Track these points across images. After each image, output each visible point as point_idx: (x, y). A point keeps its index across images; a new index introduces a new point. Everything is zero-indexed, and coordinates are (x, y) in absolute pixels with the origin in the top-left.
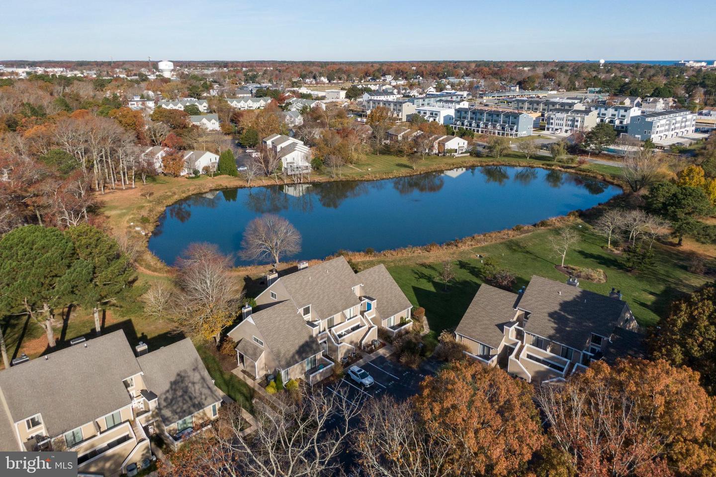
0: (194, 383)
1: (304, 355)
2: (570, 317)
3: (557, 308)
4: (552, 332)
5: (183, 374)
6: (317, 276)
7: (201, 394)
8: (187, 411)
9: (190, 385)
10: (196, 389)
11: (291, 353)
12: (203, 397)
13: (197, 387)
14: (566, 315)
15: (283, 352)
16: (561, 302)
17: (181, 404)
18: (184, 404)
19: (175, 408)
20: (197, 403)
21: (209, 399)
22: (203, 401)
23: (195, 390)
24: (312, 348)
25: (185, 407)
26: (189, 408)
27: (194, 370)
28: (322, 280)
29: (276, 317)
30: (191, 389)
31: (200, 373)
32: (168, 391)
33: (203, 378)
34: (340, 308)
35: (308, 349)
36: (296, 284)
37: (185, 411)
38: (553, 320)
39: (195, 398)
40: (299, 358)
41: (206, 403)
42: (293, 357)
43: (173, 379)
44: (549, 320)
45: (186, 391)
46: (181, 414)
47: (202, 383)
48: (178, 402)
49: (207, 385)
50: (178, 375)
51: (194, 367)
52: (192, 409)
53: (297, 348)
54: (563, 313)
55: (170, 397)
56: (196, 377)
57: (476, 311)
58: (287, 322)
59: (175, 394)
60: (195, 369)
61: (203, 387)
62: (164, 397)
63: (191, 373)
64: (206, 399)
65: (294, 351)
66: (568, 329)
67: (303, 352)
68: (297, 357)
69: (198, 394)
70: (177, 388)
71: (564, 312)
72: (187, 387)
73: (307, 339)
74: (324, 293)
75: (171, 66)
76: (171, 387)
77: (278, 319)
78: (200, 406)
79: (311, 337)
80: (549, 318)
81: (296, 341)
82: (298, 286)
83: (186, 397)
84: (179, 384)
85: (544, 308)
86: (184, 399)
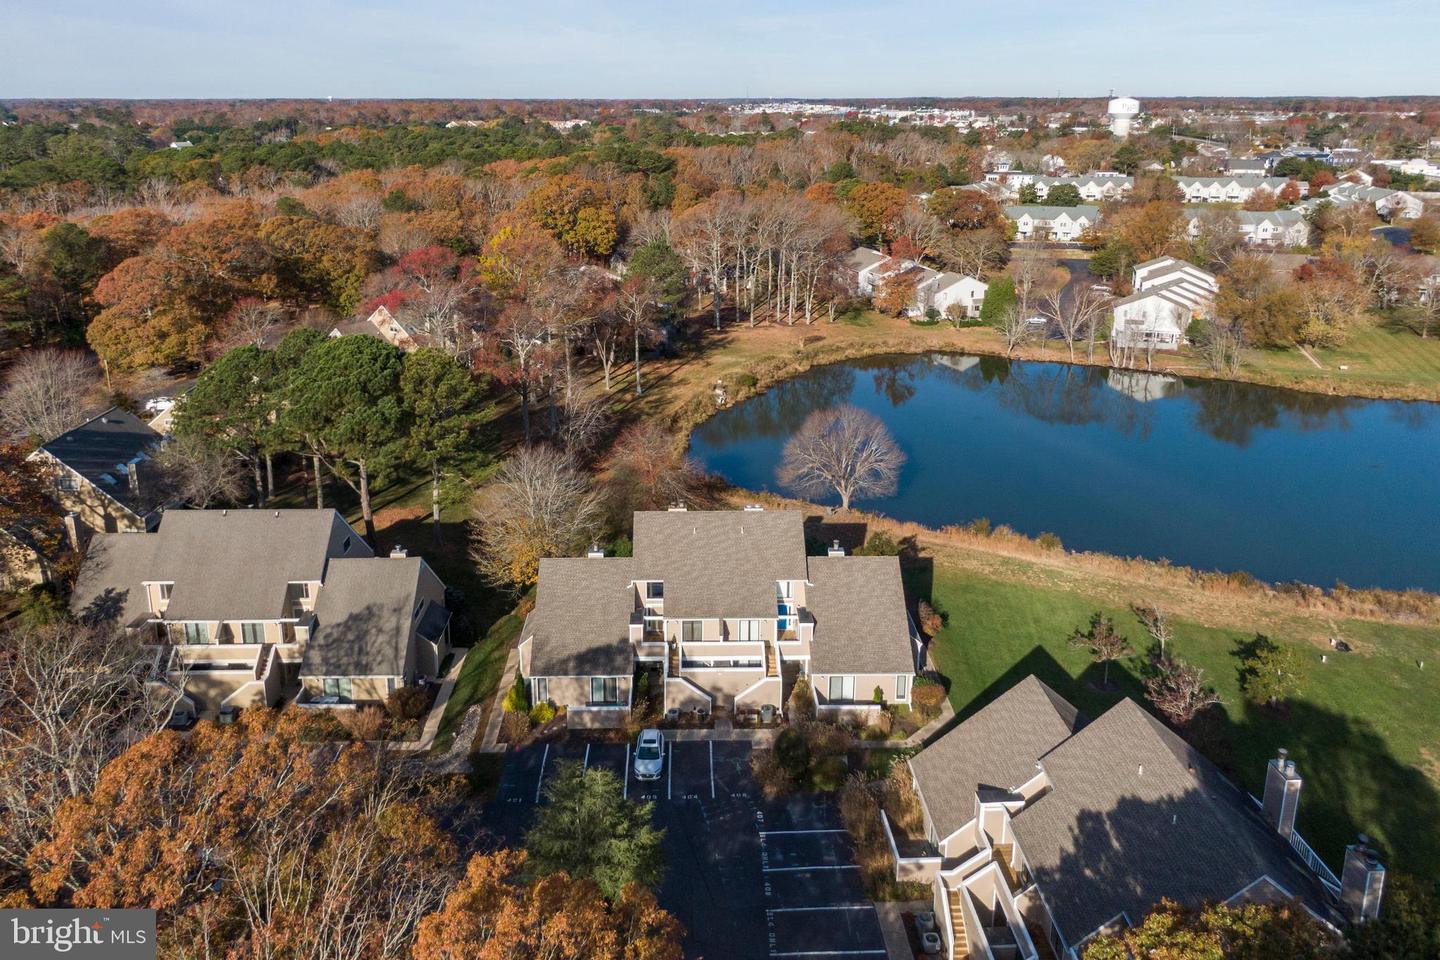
0: (380, 631)
1: (587, 667)
2: (1116, 844)
3: (1106, 804)
4: (1052, 861)
5: (375, 610)
6: (714, 532)
7: (379, 652)
8: (343, 668)
9: (374, 631)
10: (377, 641)
11: (565, 654)
12: (379, 658)
13: (381, 639)
14: (1112, 833)
15: (553, 643)
16: (1128, 795)
17: (342, 653)
18: (347, 655)
19: (330, 654)
20: (364, 662)
21: (385, 667)
22: (375, 666)
23: (375, 642)
24: (612, 660)
25: (344, 660)
26: (349, 664)
27: (395, 610)
28: (720, 542)
29: (584, 579)
30: (370, 639)
31: (399, 619)
32: (338, 625)
33: (398, 630)
34: (721, 610)
35: (602, 660)
36: (660, 532)
37: (339, 666)
38: (1076, 831)
39: (367, 653)
40: (575, 668)
41: (376, 669)
42: (565, 661)
43: (356, 610)
44: (1070, 829)
45: (361, 637)
46: (331, 668)
47: (391, 637)
48: (338, 649)
49: (397, 643)
50: (368, 608)
51: (396, 606)
52: (351, 668)
53: (583, 648)
54: (1108, 826)
55: (335, 635)
56: (390, 624)
57: (974, 734)
58: (599, 595)
59: (344, 633)
60: (397, 610)
61: (389, 643)
62: (329, 630)
63: (386, 613)
64: (379, 664)
65: (575, 652)
66: (1088, 872)
67: (589, 661)
68: (571, 664)
69: (374, 650)
70: (354, 627)
71: (1113, 825)
72: (367, 632)
73: (614, 641)
74: (706, 569)
75: (1134, 107)
76: (347, 622)
77: (584, 583)
78: (364, 669)
79: (625, 640)
80: (1074, 823)
81: (590, 637)
82: (660, 536)
83: (356, 649)
84: (360, 622)
85: (1084, 793)
86: (352, 649)
